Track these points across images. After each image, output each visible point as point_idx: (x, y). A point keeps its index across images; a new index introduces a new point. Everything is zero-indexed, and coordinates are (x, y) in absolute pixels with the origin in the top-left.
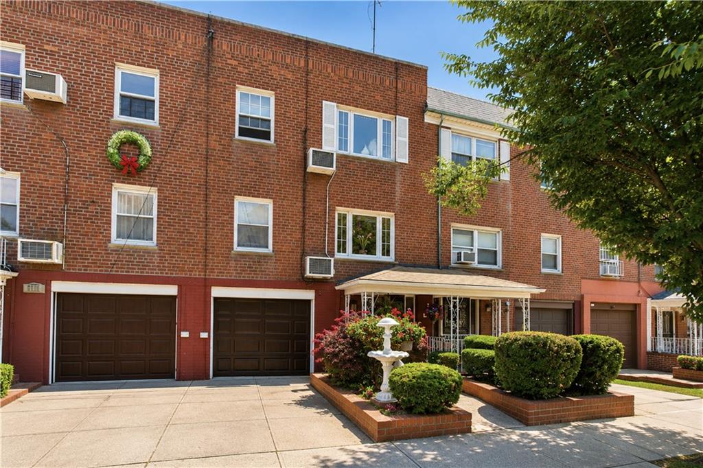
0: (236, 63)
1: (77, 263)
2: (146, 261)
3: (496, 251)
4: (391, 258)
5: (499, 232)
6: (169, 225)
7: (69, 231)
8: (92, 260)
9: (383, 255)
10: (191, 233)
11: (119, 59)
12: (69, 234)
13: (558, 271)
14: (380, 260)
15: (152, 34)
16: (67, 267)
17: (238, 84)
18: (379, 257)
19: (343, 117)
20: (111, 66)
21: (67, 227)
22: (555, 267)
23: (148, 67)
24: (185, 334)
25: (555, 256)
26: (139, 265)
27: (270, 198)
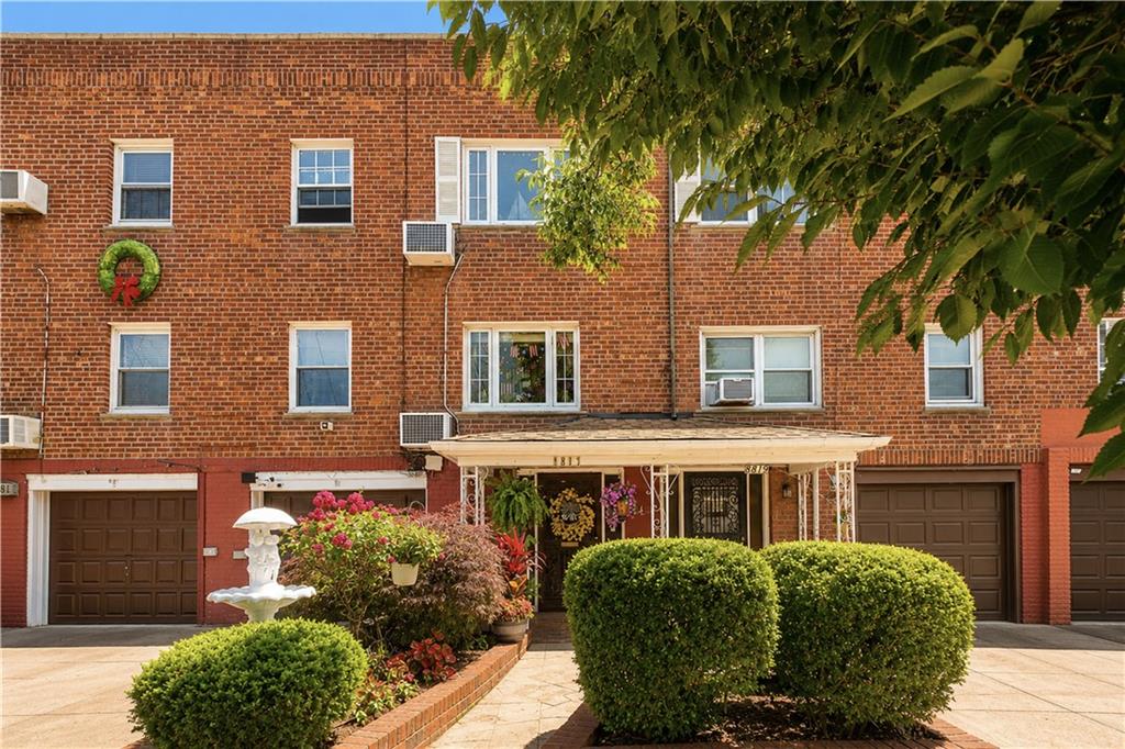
0: (289, 103)
1: (59, 445)
2: (153, 438)
3: (809, 372)
4: (573, 407)
5: (814, 333)
6: (187, 379)
7: (49, 399)
8: (80, 440)
9: (560, 400)
10: (222, 389)
11: (116, 133)
12: (49, 404)
13: (976, 401)
14: (552, 409)
15: (162, 84)
16: (45, 454)
17: (293, 136)
18: (551, 404)
19: (478, 160)
20: (106, 146)
21: (46, 394)
22: (968, 392)
23: (157, 137)
24: (210, 552)
25: (967, 371)
26: (144, 445)
27: (346, 319)
